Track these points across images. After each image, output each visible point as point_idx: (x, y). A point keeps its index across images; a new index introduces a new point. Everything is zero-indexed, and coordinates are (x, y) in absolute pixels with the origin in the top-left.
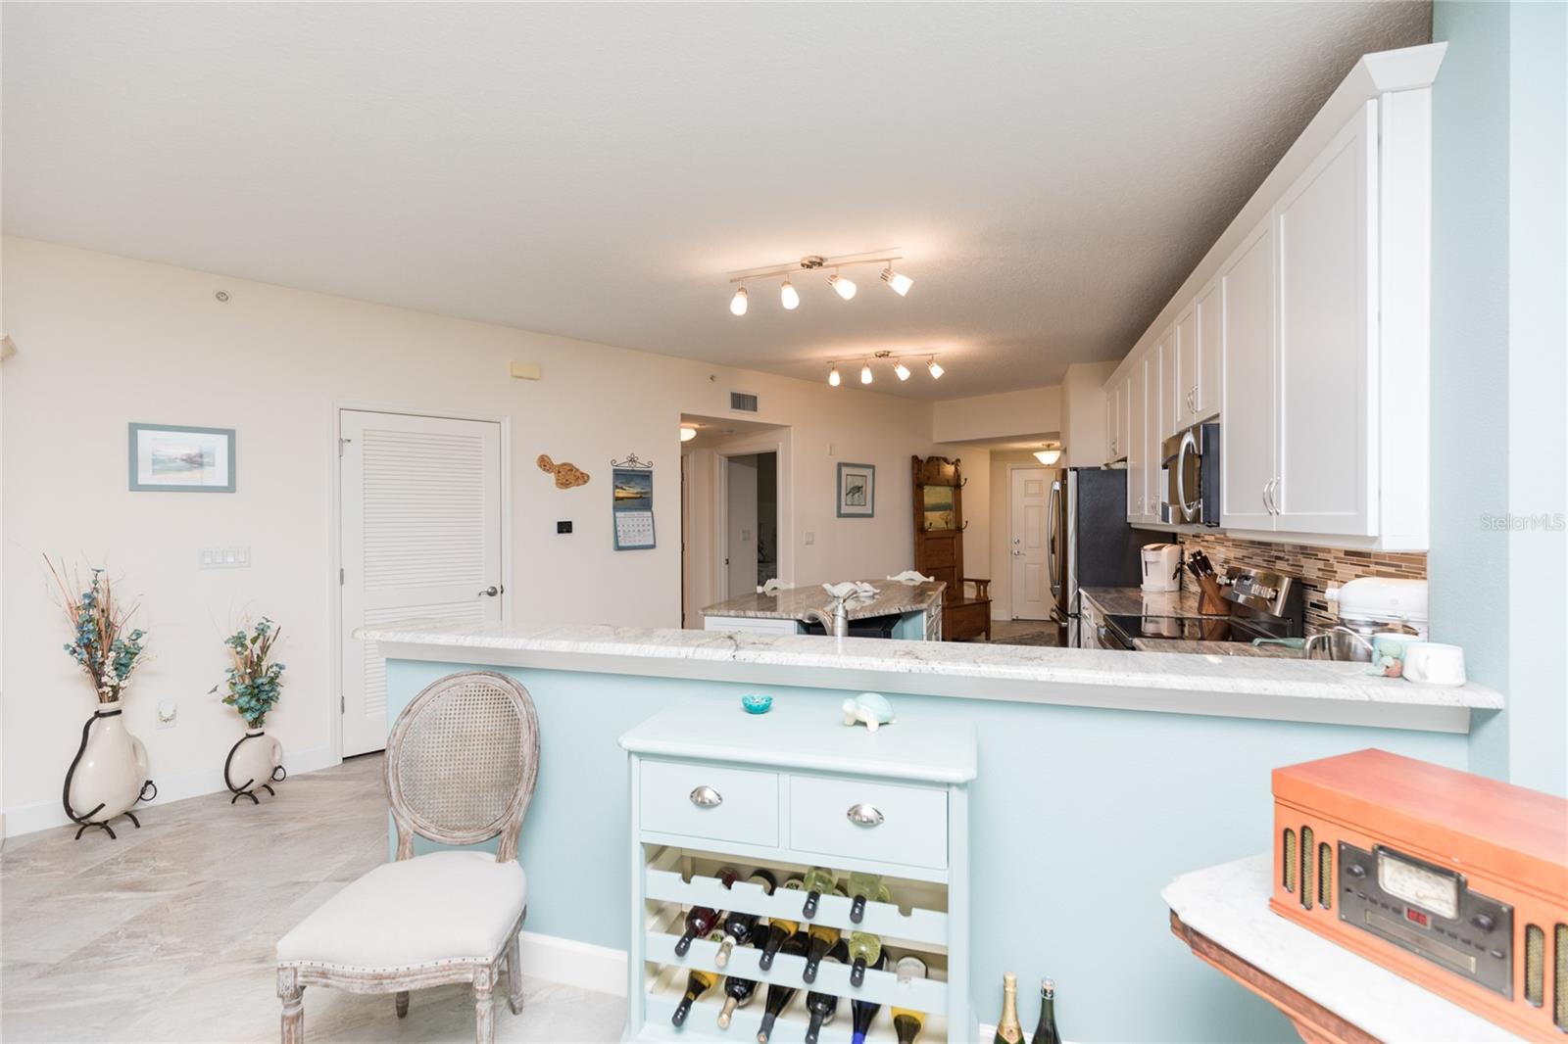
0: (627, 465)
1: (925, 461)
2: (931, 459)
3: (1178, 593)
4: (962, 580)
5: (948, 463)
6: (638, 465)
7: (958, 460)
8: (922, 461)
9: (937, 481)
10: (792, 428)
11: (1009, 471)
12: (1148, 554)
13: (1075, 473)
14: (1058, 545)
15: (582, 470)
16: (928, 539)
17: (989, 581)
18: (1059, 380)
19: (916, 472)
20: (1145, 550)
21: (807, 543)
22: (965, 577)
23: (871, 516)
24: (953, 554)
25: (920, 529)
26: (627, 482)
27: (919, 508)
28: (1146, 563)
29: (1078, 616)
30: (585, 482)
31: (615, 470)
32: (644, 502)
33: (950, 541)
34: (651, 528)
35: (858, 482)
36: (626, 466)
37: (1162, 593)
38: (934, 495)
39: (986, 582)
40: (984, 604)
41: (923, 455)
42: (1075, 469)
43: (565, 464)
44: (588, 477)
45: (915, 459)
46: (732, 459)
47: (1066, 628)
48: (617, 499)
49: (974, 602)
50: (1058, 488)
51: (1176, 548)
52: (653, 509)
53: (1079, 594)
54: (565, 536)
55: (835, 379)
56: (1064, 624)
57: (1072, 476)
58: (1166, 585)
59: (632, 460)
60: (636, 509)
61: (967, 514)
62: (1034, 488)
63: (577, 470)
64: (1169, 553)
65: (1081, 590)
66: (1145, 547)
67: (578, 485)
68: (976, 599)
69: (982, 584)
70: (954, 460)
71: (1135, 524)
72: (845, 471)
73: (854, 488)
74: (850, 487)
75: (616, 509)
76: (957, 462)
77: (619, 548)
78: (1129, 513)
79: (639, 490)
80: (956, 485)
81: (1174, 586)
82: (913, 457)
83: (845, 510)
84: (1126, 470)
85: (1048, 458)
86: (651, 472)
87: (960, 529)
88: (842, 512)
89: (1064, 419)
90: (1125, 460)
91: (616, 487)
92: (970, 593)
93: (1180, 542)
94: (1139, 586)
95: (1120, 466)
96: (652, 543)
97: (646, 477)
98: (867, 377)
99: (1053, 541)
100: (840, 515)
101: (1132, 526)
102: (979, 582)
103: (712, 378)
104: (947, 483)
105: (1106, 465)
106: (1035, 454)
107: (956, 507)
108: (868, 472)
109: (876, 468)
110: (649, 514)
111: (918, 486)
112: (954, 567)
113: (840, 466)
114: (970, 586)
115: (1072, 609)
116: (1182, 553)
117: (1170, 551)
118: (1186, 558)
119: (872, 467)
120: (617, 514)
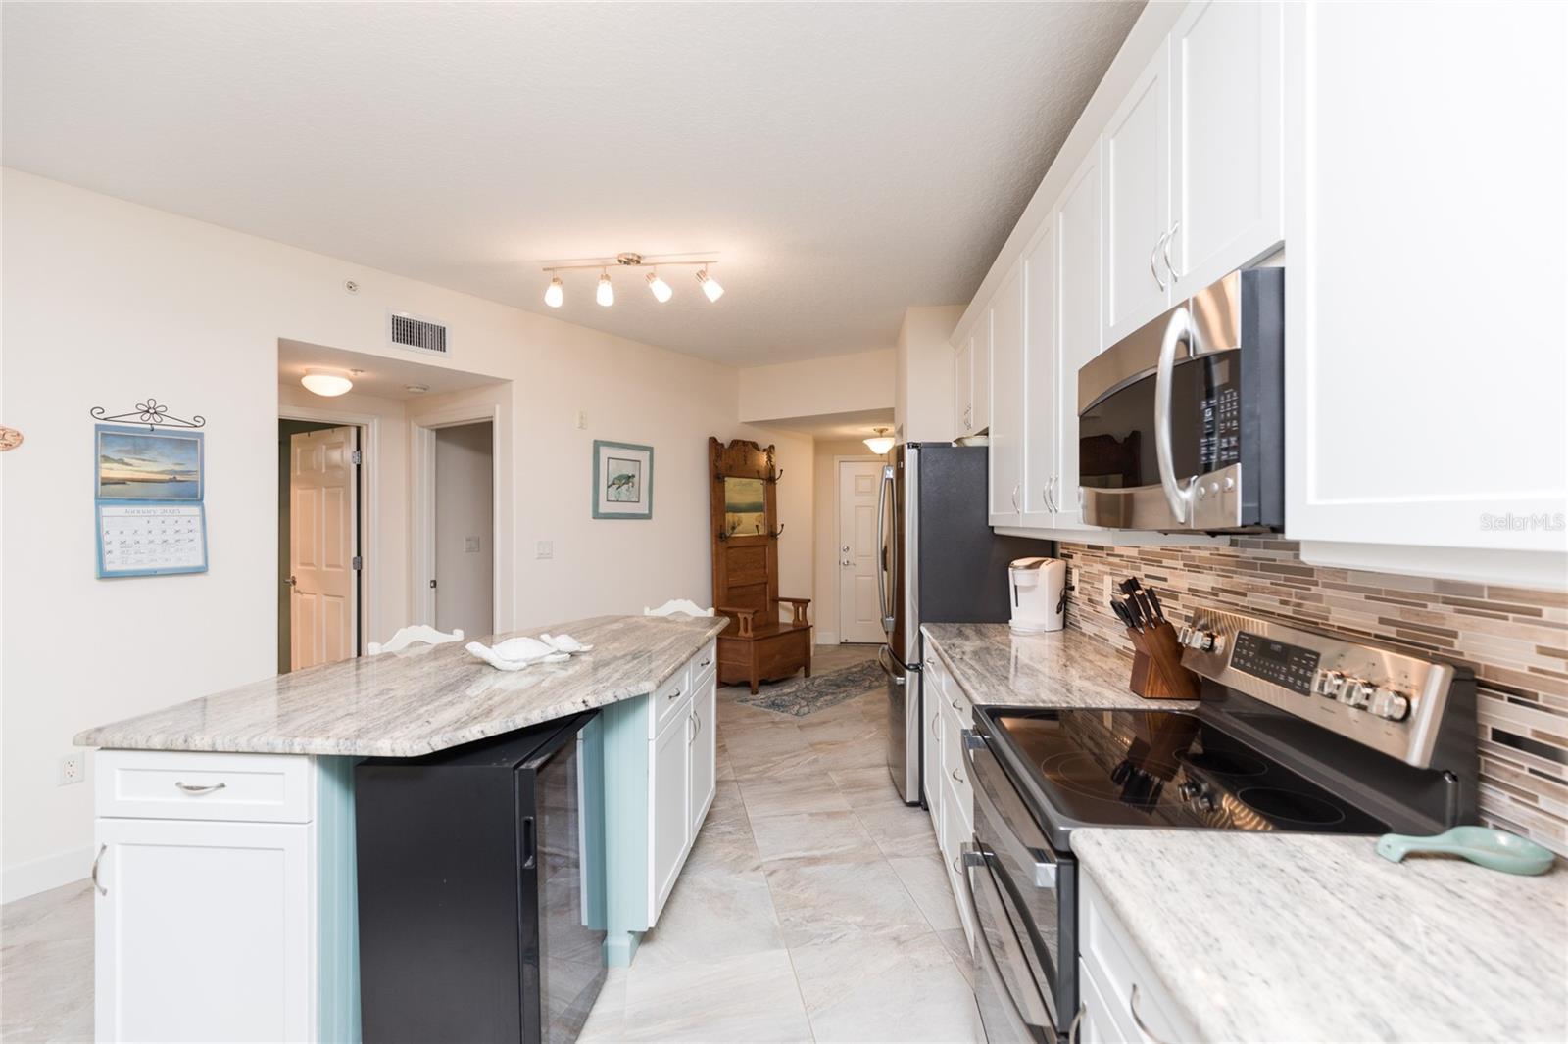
0: (137, 418)
1: (726, 446)
2: (735, 443)
3: (1060, 634)
4: (776, 600)
5: (758, 450)
6: (166, 421)
7: (772, 447)
8: (722, 445)
9: (746, 471)
10: (513, 384)
11: (836, 463)
12: (1020, 574)
13: (915, 451)
14: (892, 557)
16: (730, 548)
17: (810, 601)
18: (890, 339)
19: (714, 458)
20: (1015, 568)
21: (541, 557)
22: (781, 595)
23: (648, 517)
24: (765, 568)
25: (721, 536)
26: (136, 451)
27: (719, 507)
28: (1016, 587)
29: (918, 668)
31: (97, 427)
33: (761, 549)
34: (198, 535)
35: (628, 470)
36: (133, 421)
37: (1040, 633)
38: (739, 490)
39: (805, 603)
40: (803, 630)
41: (725, 438)
42: (915, 445)
44: (19, 438)
45: (713, 441)
46: (444, 433)
47: (903, 686)
48: (106, 482)
49: (791, 628)
50: (891, 476)
51: (1058, 565)
52: (205, 502)
53: (921, 635)
55: (554, 297)
56: (900, 680)
57: (911, 456)
58: (1046, 622)
59: (150, 411)
60: (157, 502)
61: (783, 515)
62: (865, 484)
64: (1050, 573)
65: (924, 629)
66: (1016, 563)
68: (793, 625)
69: (801, 604)
70: (767, 447)
71: (999, 527)
72: (605, 452)
73: (620, 478)
74: (613, 476)
75: (101, 500)
76: (771, 450)
77: (105, 576)
78: (991, 512)
79: (171, 467)
80: (771, 479)
81: (1056, 621)
82: (710, 438)
83: (604, 508)
84: (987, 448)
85: (882, 446)
86: (201, 435)
87: (773, 535)
88: (601, 511)
89: (899, 389)
90: (985, 433)
91: (103, 459)
92: (786, 616)
93: (1063, 556)
94: (1008, 623)
95: (979, 441)
96: (199, 562)
97: (188, 442)
98: (605, 296)
99: (884, 553)
100: (597, 515)
101: (996, 531)
102: (796, 602)
103: (350, 286)
104: (757, 475)
105: (958, 440)
106: (865, 441)
107: (769, 507)
108: (644, 456)
109: (655, 451)
110: (195, 510)
111: (717, 479)
112: (766, 583)
113: (597, 445)
114: (787, 609)
115: (910, 656)
116: (1068, 571)
117: (1050, 569)
118: (1075, 581)
119: (650, 449)
120: (106, 511)
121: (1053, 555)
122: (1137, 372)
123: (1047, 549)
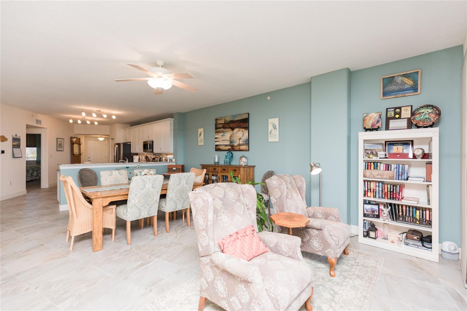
5: (78, 139)
6: (18, 137)
7: (80, 138)
10: (48, 129)
15: (6, 138)
16: (74, 156)
19: (71, 141)
21: (51, 157)
23: (63, 151)
24: (79, 160)
25: (73, 154)
26: (15, 141)
27: (72, 149)
30: (7, 140)
31: (13, 138)
32: (18, 146)
33: (78, 157)
34: (20, 152)
35: (61, 143)
36: (15, 137)
43: (3, 136)
44: (7, 139)
45: (72, 137)
48: (13, 145)
54: (3, 154)
57: (122, 144)
59: (16, 135)
60: (17, 148)
63: (5, 137)
67: (5, 141)
72: (59, 140)
74: (59, 144)
75: (13, 147)
79: (18, 143)
80: (80, 144)
83: (58, 149)
85: (101, 139)
86: (20, 139)
87: (81, 155)
88: (58, 150)
91: (13, 142)
96: (21, 156)
100: (57, 151)
103: (32, 116)
104: (77, 143)
107: (80, 149)
108: (62, 140)
109: (64, 140)
110: (20, 149)
111: (72, 144)
113: (57, 139)
116: (139, 157)
117: (138, 157)
118: (140, 157)
119: (63, 139)
120: (14, 149)
121: (137, 155)
122: (147, 143)
123: (137, 154)
